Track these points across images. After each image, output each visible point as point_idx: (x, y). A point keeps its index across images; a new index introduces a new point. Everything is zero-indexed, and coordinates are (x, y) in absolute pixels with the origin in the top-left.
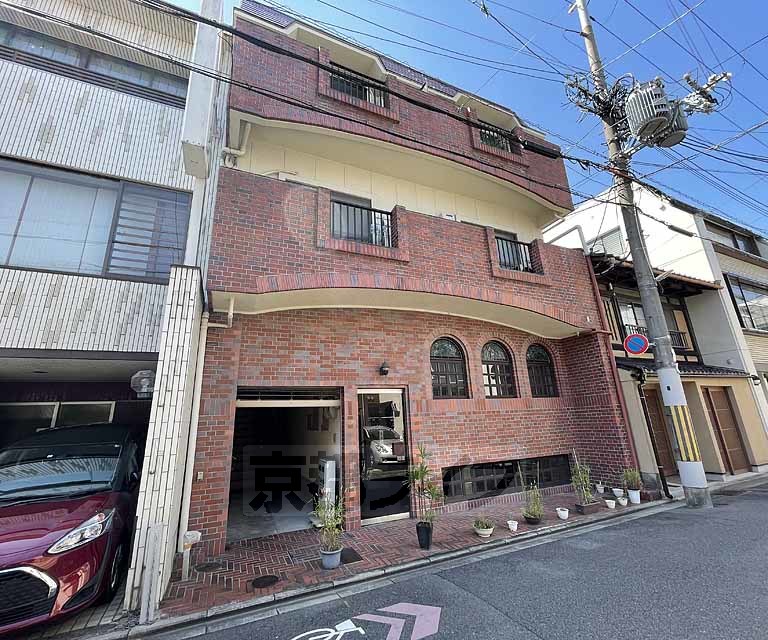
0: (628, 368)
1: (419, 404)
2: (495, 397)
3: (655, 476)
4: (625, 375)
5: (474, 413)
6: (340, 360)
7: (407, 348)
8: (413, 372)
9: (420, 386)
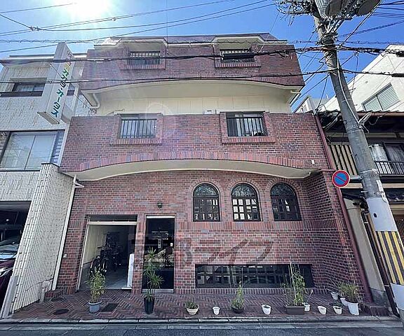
0: (350, 198)
1: (183, 224)
2: (243, 221)
3: (381, 293)
4: (349, 203)
5: (222, 231)
6: (137, 200)
7: (177, 192)
8: (181, 205)
9: (184, 214)
